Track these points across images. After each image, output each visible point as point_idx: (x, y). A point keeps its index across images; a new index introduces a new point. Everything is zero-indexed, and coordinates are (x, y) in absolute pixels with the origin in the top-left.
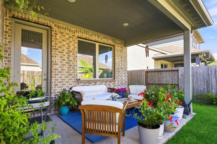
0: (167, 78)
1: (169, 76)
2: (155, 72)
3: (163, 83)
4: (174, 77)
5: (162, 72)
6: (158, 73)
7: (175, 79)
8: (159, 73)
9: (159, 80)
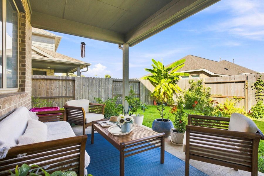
0: (59, 89)
1: (63, 87)
2: (41, 81)
3: (53, 96)
4: (69, 88)
5: (52, 81)
6: (45, 81)
7: (69, 90)
8: (48, 81)
9: (47, 92)
